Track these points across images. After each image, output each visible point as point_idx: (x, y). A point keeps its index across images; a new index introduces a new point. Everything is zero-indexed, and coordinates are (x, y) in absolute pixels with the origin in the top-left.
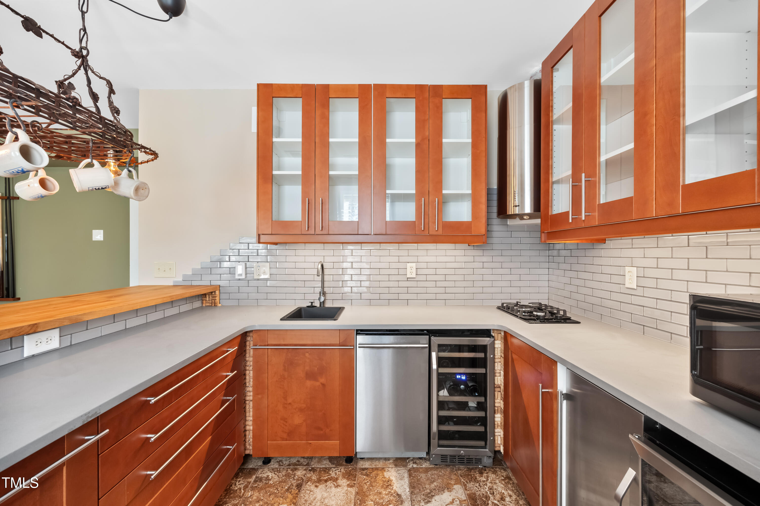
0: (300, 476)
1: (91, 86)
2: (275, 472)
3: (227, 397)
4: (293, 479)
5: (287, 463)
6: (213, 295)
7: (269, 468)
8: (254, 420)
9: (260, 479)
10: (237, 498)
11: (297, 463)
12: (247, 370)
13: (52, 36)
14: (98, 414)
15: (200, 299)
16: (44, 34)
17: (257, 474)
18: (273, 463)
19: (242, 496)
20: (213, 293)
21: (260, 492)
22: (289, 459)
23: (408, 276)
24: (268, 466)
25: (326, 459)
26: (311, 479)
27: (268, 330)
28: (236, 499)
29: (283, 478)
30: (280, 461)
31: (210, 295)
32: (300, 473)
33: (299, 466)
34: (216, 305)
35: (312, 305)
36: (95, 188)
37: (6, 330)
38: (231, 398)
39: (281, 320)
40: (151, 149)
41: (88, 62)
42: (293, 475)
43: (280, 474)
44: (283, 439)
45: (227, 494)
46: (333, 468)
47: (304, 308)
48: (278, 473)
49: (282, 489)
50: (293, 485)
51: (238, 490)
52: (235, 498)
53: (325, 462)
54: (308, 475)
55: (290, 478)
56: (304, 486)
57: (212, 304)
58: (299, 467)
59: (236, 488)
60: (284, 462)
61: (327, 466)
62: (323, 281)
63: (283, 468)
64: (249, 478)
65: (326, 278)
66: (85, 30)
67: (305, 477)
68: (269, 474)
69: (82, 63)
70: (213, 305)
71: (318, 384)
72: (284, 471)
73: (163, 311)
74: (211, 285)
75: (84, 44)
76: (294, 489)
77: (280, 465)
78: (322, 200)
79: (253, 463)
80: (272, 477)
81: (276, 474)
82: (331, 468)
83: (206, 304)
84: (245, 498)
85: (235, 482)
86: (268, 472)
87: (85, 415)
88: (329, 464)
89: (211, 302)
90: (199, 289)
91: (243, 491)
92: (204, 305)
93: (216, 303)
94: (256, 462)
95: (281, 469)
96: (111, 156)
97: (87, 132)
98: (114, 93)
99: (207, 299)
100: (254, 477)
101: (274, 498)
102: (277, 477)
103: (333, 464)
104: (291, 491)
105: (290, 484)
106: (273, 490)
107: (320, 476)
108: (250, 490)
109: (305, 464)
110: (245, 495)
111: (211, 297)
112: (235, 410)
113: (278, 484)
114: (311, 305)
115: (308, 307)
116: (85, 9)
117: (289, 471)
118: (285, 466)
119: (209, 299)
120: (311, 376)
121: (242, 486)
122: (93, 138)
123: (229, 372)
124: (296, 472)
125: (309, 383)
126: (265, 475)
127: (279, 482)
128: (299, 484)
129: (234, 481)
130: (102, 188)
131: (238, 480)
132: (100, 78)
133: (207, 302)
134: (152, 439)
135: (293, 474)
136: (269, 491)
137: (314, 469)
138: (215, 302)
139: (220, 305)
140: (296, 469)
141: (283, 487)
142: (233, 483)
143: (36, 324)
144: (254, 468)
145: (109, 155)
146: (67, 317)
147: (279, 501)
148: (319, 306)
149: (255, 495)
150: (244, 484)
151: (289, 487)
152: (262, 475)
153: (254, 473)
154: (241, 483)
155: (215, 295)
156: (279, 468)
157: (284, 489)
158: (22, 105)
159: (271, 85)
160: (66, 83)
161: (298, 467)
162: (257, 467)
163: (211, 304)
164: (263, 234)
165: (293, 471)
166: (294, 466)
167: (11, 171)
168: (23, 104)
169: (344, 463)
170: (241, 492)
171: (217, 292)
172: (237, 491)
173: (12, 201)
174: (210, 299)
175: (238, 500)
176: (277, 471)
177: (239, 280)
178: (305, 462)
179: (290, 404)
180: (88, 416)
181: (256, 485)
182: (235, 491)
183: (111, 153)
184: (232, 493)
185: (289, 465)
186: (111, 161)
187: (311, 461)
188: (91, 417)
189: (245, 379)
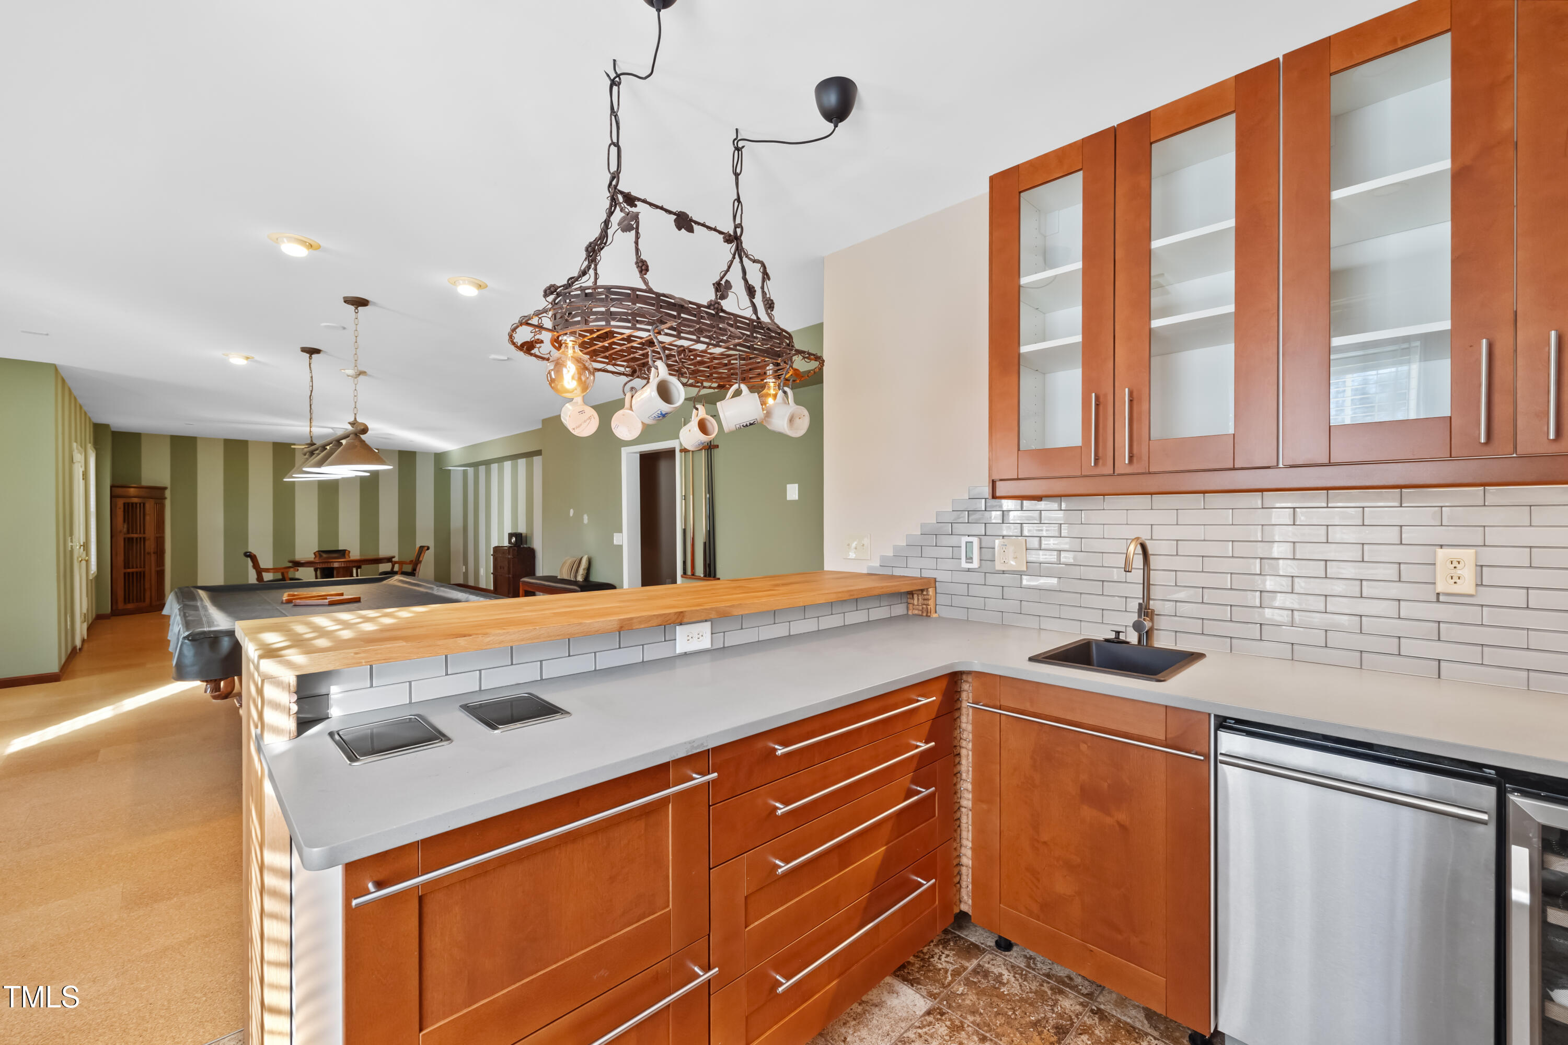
0: (1067, 1012)
1: (747, 277)
2: (1016, 975)
3: (917, 786)
4: (1050, 1008)
5: (1045, 969)
6: (924, 595)
7: (1006, 960)
8: (973, 849)
9: (986, 974)
10: (937, 984)
11: (1066, 979)
12: (963, 747)
13: (703, 225)
14: (704, 746)
15: (904, 600)
16: (695, 226)
17: (981, 959)
18: (1015, 954)
19: (946, 986)
20: (925, 593)
21: (980, 997)
22: (1050, 964)
23: (1440, 588)
24: (1005, 956)
25: (1138, 1006)
26: (1090, 1032)
27: (1000, 676)
28: (935, 985)
29: (1031, 995)
30: (1031, 958)
31: (920, 596)
32: (1068, 1004)
33: (1070, 989)
34: (929, 614)
35: (1118, 638)
36: (741, 425)
37: (654, 615)
38: (924, 790)
39: (1031, 659)
40: (810, 351)
41: (743, 245)
42: (1053, 1000)
43: (1024, 983)
44: (1031, 914)
45: (923, 966)
46: (1152, 1036)
47: (1097, 642)
48: (1022, 978)
49: (1023, 1015)
50: (1047, 1021)
51: (943, 970)
52: (935, 982)
53: (1133, 1012)
54: (1086, 1018)
55: (1046, 1005)
56: (1072, 1037)
57: (922, 612)
58: (1069, 991)
59: (940, 966)
60: (1038, 963)
61: (1138, 1025)
62: (1147, 585)
63: (1034, 976)
64: (965, 959)
65: (1155, 577)
66: (739, 201)
67: (1078, 1018)
68: (1004, 973)
69: (737, 248)
70: (925, 614)
71: (1108, 820)
72: (1035, 983)
73: (843, 614)
74: (921, 578)
75: (738, 221)
76: (1048, 1030)
77: (1028, 966)
78: (1131, 394)
79: (978, 934)
80: (1008, 982)
81: (1018, 980)
82: (1147, 1034)
83: (914, 611)
84: (951, 992)
85: (941, 953)
86: (1003, 966)
87: (690, 743)
88: (1142, 1022)
89: (921, 608)
90: (898, 583)
91: (950, 978)
92: (910, 613)
93: (929, 611)
94: (984, 936)
95: (1030, 975)
96: (771, 373)
97: (732, 346)
98: (769, 279)
99: (916, 602)
100: (975, 962)
101: (1004, 1024)
102: (1019, 987)
103: (1156, 1028)
104: (1042, 1032)
105: (1043, 1015)
106: (1006, 1008)
107: (1115, 1037)
108: (962, 983)
109: (1085, 991)
110: (953, 988)
111: (920, 600)
112: (935, 816)
113: (1019, 1001)
114: (1115, 638)
115: (1107, 640)
116: (738, 171)
117: (1046, 988)
118: (1039, 974)
119: (918, 603)
120: (1089, 795)
121: (951, 968)
122: (741, 353)
123: (921, 742)
124: (1061, 999)
125: (1088, 812)
126: (996, 971)
127: (1020, 998)
128: (1062, 1025)
129: (938, 951)
130: (750, 423)
131: (947, 952)
132: (754, 262)
133: (914, 607)
134: (779, 812)
135: (1053, 998)
136: (997, 1004)
137: (1103, 1013)
138: (927, 608)
139: (935, 615)
140: (1061, 992)
141: (1026, 1014)
142: (936, 954)
143: (682, 612)
144: (977, 945)
145: (768, 372)
146: (714, 608)
147: (1012, 1035)
148: (1136, 643)
149: (970, 997)
150: (955, 965)
151: (1039, 1021)
152: (990, 966)
153: (976, 955)
154: (949, 961)
155: (928, 597)
156: (1026, 970)
157: (1028, 1019)
158: (663, 330)
159: (1017, 168)
160: (723, 282)
161: (1068, 989)
162: (983, 946)
163: (920, 613)
164: (1001, 480)
165: (1055, 993)
166: (1058, 983)
167: (653, 416)
168: (662, 328)
169: (1185, 1041)
170: (946, 978)
171: (931, 591)
172: (941, 972)
173: (712, 450)
174: (920, 602)
175: (939, 989)
176: (1021, 974)
177: (969, 570)
178: (1086, 989)
179: (1045, 843)
180: (693, 746)
181: (975, 980)
182: (936, 969)
183: (771, 368)
184: (931, 971)
185: (1048, 975)
186: (771, 380)
187: (1100, 994)
188: (696, 748)
189: (959, 763)
